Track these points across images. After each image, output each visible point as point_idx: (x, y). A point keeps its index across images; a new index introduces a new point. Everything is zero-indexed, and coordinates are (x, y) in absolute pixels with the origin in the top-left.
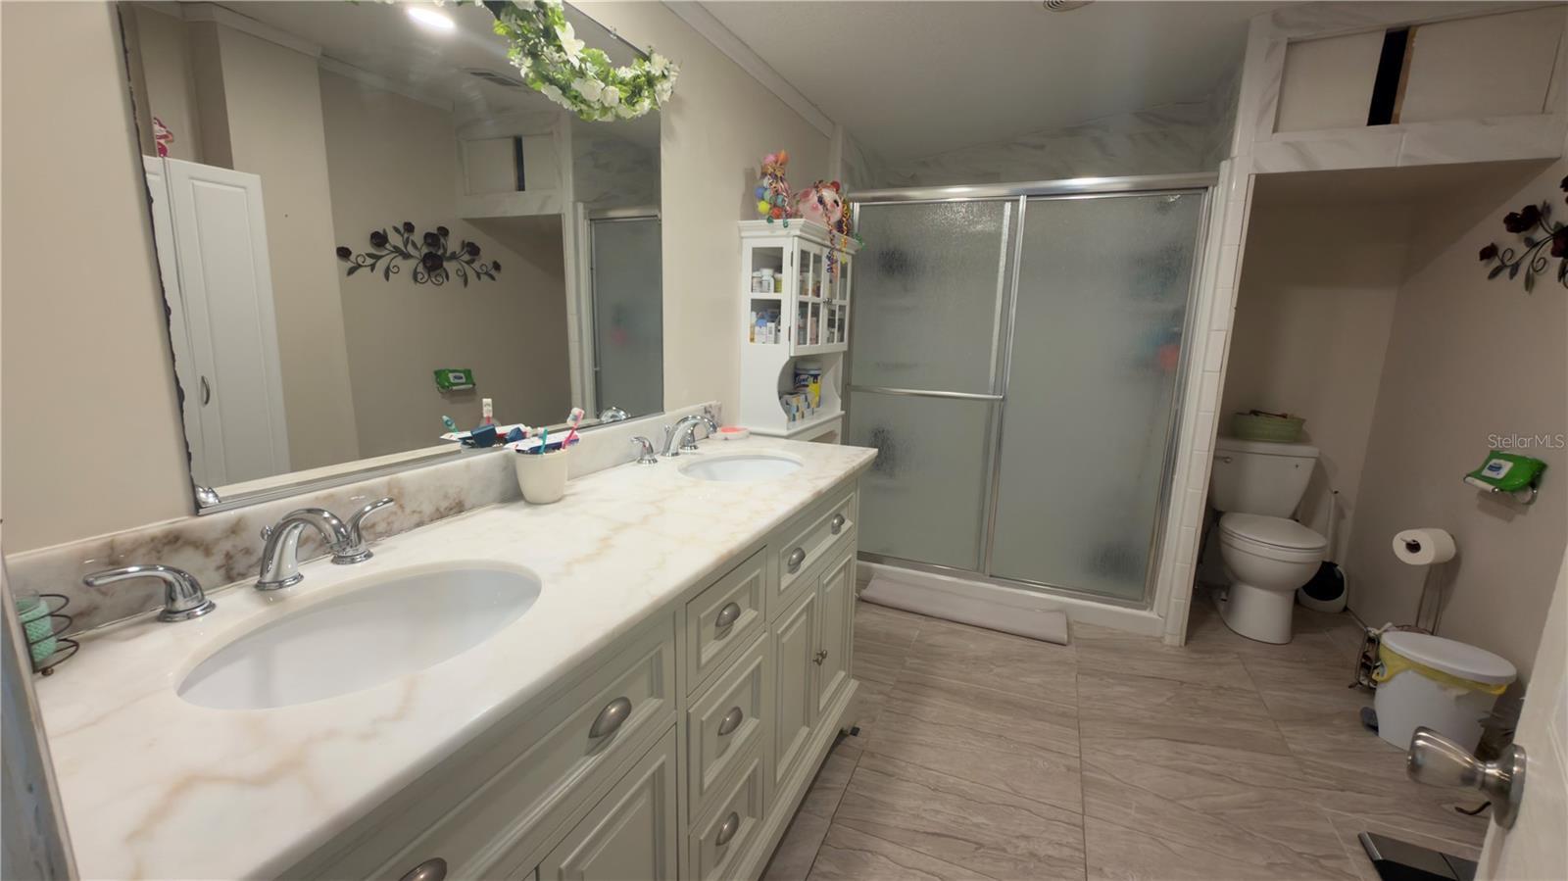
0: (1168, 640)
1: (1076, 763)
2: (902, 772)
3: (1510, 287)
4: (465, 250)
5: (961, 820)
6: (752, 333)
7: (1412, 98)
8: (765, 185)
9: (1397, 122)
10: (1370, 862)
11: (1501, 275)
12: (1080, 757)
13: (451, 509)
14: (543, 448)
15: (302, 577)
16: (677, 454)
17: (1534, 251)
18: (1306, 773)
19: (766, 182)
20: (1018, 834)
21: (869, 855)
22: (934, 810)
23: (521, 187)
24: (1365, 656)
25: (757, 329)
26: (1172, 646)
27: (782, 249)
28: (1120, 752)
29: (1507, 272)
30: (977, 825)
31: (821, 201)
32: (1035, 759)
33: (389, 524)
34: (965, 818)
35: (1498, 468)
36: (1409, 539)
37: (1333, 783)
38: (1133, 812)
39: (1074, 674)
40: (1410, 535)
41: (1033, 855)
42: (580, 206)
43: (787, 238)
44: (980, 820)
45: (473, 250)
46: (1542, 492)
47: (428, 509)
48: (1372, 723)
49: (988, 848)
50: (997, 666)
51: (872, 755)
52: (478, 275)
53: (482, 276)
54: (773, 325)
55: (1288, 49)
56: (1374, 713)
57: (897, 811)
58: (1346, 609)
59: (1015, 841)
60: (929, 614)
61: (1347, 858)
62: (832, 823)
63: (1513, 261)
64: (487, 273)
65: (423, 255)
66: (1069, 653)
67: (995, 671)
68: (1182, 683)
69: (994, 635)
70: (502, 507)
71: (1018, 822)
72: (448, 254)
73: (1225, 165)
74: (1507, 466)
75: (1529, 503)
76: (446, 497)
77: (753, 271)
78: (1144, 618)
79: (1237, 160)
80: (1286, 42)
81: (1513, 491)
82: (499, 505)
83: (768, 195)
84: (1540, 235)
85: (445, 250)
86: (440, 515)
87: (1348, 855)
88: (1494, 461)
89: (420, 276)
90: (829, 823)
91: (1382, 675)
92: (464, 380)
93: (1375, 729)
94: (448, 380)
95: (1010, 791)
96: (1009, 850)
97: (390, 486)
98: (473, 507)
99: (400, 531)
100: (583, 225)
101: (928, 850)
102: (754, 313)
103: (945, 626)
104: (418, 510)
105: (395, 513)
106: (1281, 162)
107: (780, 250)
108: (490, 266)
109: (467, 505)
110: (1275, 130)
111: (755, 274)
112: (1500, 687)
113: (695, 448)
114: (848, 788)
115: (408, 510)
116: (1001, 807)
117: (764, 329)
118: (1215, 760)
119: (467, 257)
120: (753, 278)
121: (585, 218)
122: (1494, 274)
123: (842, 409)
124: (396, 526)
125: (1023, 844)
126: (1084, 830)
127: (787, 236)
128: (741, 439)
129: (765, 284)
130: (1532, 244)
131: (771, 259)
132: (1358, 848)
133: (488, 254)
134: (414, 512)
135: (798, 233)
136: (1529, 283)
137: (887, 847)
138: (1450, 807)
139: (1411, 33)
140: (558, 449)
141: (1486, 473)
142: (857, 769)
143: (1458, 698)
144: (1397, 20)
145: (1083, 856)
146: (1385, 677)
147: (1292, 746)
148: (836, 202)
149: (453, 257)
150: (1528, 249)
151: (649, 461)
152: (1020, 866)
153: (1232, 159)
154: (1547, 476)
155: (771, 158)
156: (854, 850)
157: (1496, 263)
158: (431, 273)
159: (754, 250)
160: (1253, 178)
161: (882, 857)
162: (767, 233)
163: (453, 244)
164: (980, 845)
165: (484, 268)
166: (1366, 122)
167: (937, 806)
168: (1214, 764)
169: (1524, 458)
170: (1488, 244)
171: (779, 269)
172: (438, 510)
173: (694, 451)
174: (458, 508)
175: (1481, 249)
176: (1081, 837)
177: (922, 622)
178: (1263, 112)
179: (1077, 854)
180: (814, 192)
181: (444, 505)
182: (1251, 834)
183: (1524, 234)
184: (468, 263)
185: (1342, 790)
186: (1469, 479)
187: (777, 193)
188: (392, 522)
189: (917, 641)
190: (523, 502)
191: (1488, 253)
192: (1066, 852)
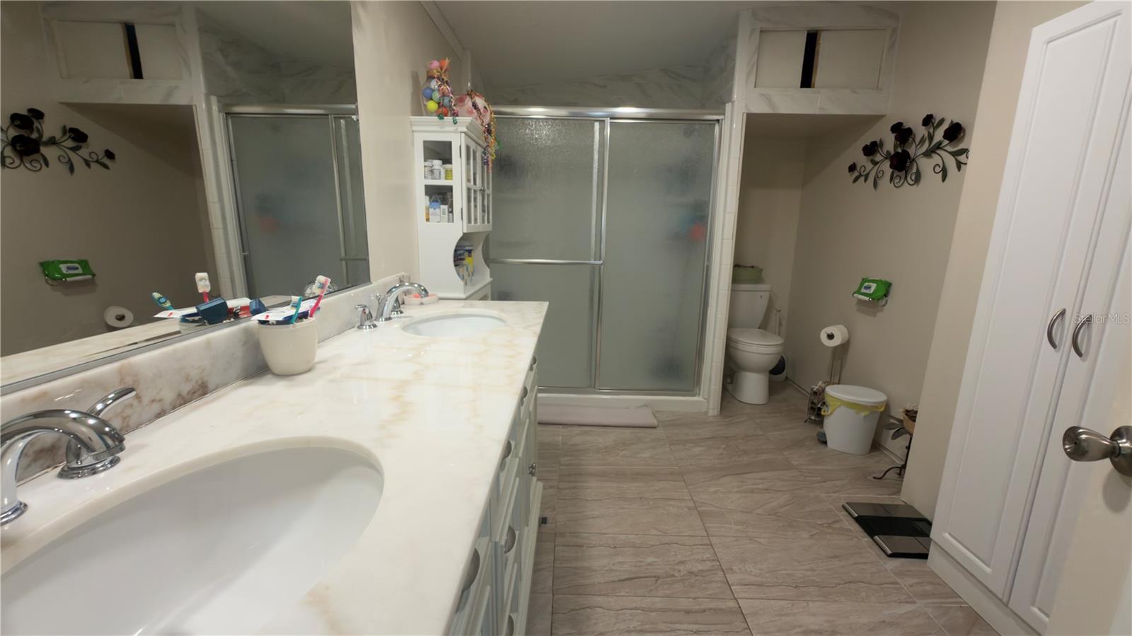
0: (711, 413)
1: (691, 504)
2: (588, 542)
3: (865, 187)
4: (68, 135)
5: (638, 564)
6: (428, 214)
7: (821, 74)
8: (433, 87)
9: (814, 87)
10: (852, 519)
11: (859, 180)
12: (692, 499)
13: (194, 393)
14: (295, 318)
15: (25, 505)
16: (390, 319)
17: (878, 166)
18: (805, 477)
19: (434, 84)
20: (676, 562)
21: (589, 610)
22: (620, 562)
23: (137, 73)
24: (813, 403)
25: (431, 210)
26: (714, 416)
27: (450, 143)
28: (713, 489)
29: (862, 179)
30: (649, 564)
31: (475, 106)
32: (667, 508)
33: (124, 418)
34: (641, 562)
35: (869, 288)
36: (829, 332)
37: (819, 478)
38: (733, 526)
39: (668, 446)
40: (829, 330)
41: (691, 573)
42: (214, 99)
43: (455, 132)
44: (650, 560)
45: (79, 137)
46: (889, 298)
47: (169, 396)
48: (824, 440)
49: (663, 578)
50: (622, 450)
51: (563, 535)
52: (88, 163)
53: (93, 165)
54: (445, 207)
55: (760, 35)
56: (824, 434)
57: (595, 571)
58: (787, 378)
59: (676, 567)
60: (565, 422)
61: (841, 520)
62: (553, 595)
63: (865, 173)
64: (97, 161)
65: (10, 138)
66: (659, 432)
67: (621, 454)
68: (727, 438)
69: (610, 430)
70: (246, 385)
71: (674, 553)
72: (45, 138)
73: (728, 106)
74: (874, 286)
75: (884, 305)
76: (188, 379)
77: (425, 161)
78: (697, 401)
79: (736, 103)
80: (759, 30)
81: (878, 300)
82: (246, 382)
83: (436, 95)
84: (878, 158)
85: (41, 136)
86: (183, 401)
87: (842, 518)
88: (866, 284)
89: (8, 161)
90: (551, 595)
91: (828, 411)
92: (80, 271)
93: (825, 443)
94: (60, 271)
95: (659, 533)
96: (676, 575)
97: (121, 373)
98: (217, 388)
99: (138, 426)
100: (218, 117)
101: (627, 592)
102: (428, 198)
103: (577, 430)
104: (158, 398)
105: (131, 406)
106: (760, 108)
107: (449, 144)
108: (101, 155)
109: (211, 386)
110: (755, 87)
111: (427, 164)
112: (882, 407)
113: (401, 312)
114: (556, 565)
115: (146, 400)
116: (661, 546)
117: (437, 210)
118: (761, 481)
119: (70, 143)
120: (425, 166)
121: (220, 111)
122: (856, 180)
123: (491, 277)
124: (133, 421)
125: (682, 567)
126: (712, 545)
127: (456, 132)
128: (434, 303)
129: (436, 173)
130: (875, 163)
131: (439, 152)
132: (844, 513)
133: (99, 139)
134: (153, 401)
135: (465, 130)
136: (875, 185)
137: (600, 600)
138: (870, 478)
139: (819, 32)
140: (306, 318)
141: (863, 290)
142: (556, 548)
143: (865, 417)
144: (814, 24)
145: (718, 564)
146: (830, 411)
147: (795, 463)
148: (485, 107)
149: (52, 142)
150: (872, 166)
151: (369, 326)
152: (686, 584)
153: (733, 102)
154: (893, 290)
155: (436, 64)
156: (577, 610)
157: (856, 174)
158: (25, 158)
159: (425, 142)
160: (745, 115)
161: (598, 609)
162: (437, 128)
163: (50, 128)
164: (657, 578)
165: (93, 155)
166: (800, 85)
167: (620, 559)
168: (763, 483)
169: (881, 281)
170: (852, 163)
171: (447, 160)
172: (179, 395)
173: (400, 315)
174: (202, 390)
175: (848, 166)
176: (712, 551)
177: (560, 429)
178: (749, 74)
179: (714, 563)
180: (468, 98)
181: (186, 388)
182: (795, 521)
183: (871, 157)
184: (74, 149)
185: (824, 482)
186: (855, 295)
187: (444, 95)
188: (129, 417)
189: (562, 444)
190: (269, 376)
191: (852, 168)
192: (709, 564)
